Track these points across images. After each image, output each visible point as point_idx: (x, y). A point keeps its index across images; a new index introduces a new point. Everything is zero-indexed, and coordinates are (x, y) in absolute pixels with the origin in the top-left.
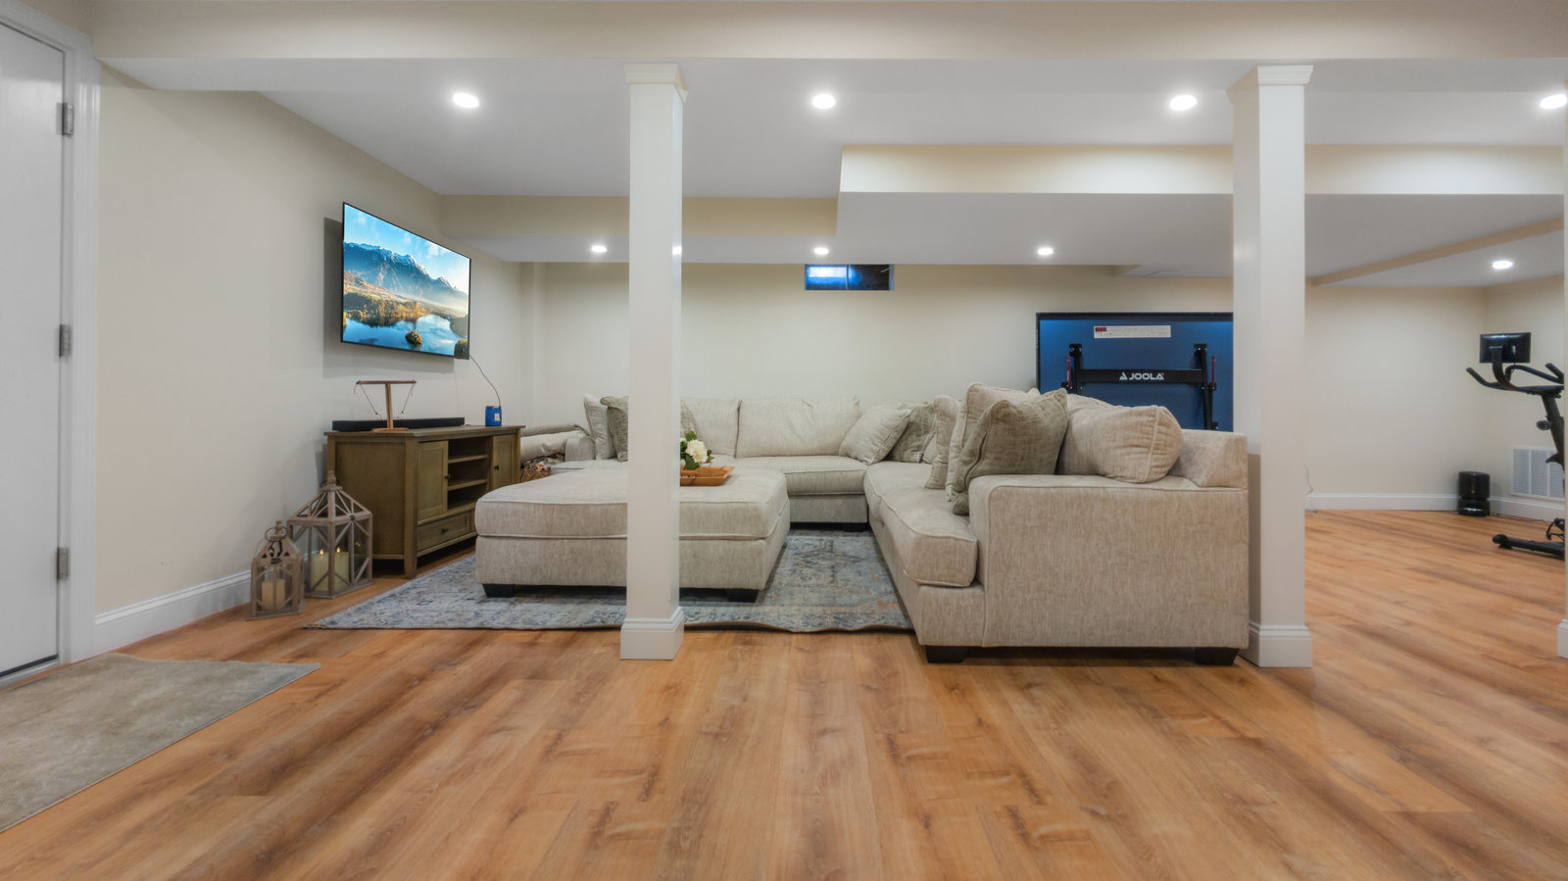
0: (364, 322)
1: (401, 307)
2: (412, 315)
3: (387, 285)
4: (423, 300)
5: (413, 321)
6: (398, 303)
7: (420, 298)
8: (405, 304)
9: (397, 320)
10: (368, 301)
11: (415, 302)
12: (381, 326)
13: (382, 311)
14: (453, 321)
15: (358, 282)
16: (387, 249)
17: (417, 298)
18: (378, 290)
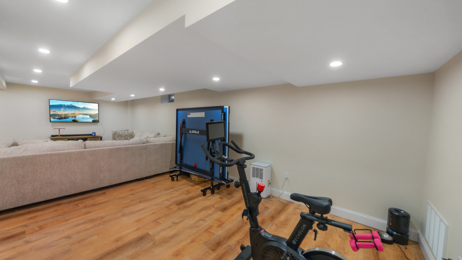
0: (57, 119)
1: (70, 115)
2: (74, 116)
3: (64, 111)
4: (78, 112)
5: (75, 117)
6: (69, 114)
7: (76, 112)
8: (71, 114)
9: (69, 117)
10: (58, 115)
11: (75, 113)
12: (63, 119)
13: (63, 116)
14: (91, 116)
15: (54, 111)
16: (64, 104)
17: (75, 112)
18: (61, 112)
